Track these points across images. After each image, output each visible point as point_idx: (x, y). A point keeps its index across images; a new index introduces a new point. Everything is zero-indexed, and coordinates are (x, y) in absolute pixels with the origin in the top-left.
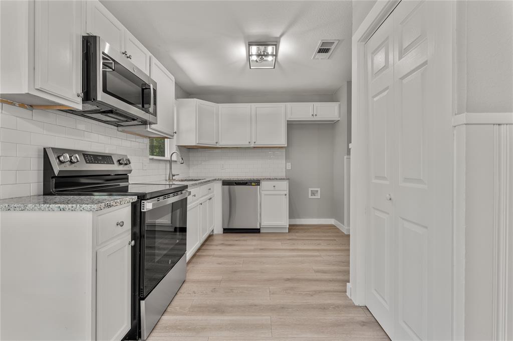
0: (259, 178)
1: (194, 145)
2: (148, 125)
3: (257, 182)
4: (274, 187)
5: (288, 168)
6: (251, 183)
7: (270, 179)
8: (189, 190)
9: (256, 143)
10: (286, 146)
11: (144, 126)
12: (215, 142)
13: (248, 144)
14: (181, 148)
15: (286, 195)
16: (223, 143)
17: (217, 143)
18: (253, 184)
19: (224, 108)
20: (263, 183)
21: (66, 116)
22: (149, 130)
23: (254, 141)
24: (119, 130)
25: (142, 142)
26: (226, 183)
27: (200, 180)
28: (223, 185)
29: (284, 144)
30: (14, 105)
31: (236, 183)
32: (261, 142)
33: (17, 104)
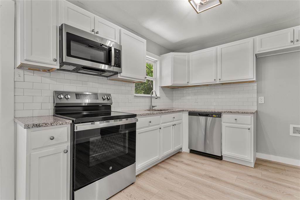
0: (220, 111)
1: (170, 85)
2: (119, 74)
3: (217, 115)
4: (236, 120)
5: (260, 102)
6: (212, 115)
7: (231, 112)
8: (137, 117)
9: (221, 80)
10: (255, 79)
11: (116, 75)
12: (187, 82)
13: (214, 81)
14: (164, 88)
15: (249, 129)
16: (193, 82)
17: (188, 83)
18: (214, 116)
19: (194, 55)
20: (224, 116)
21: (71, 74)
22: (119, 77)
23: (219, 78)
24: (108, 79)
25: (128, 85)
26: (191, 114)
27: (168, 110)
28: (189, 115)
29: (252, 78)
30: (40, 71)
31: (199, 114)
32: (226, 79)
33: (41, 70)
